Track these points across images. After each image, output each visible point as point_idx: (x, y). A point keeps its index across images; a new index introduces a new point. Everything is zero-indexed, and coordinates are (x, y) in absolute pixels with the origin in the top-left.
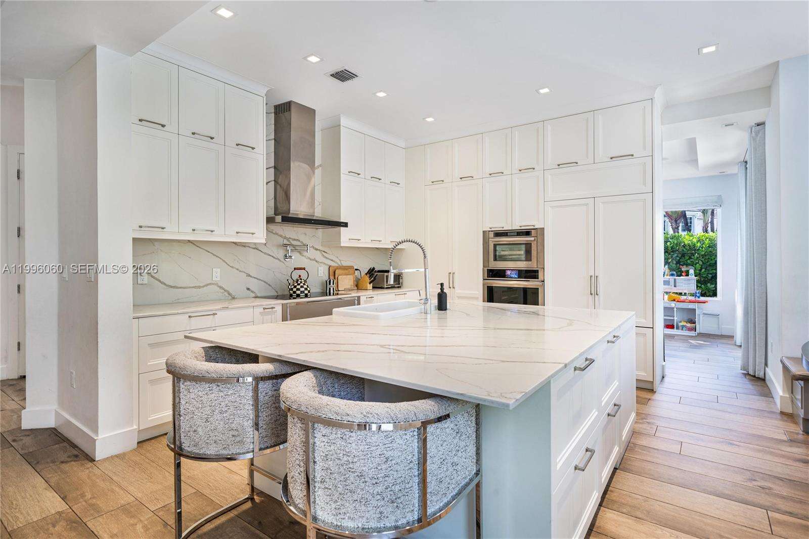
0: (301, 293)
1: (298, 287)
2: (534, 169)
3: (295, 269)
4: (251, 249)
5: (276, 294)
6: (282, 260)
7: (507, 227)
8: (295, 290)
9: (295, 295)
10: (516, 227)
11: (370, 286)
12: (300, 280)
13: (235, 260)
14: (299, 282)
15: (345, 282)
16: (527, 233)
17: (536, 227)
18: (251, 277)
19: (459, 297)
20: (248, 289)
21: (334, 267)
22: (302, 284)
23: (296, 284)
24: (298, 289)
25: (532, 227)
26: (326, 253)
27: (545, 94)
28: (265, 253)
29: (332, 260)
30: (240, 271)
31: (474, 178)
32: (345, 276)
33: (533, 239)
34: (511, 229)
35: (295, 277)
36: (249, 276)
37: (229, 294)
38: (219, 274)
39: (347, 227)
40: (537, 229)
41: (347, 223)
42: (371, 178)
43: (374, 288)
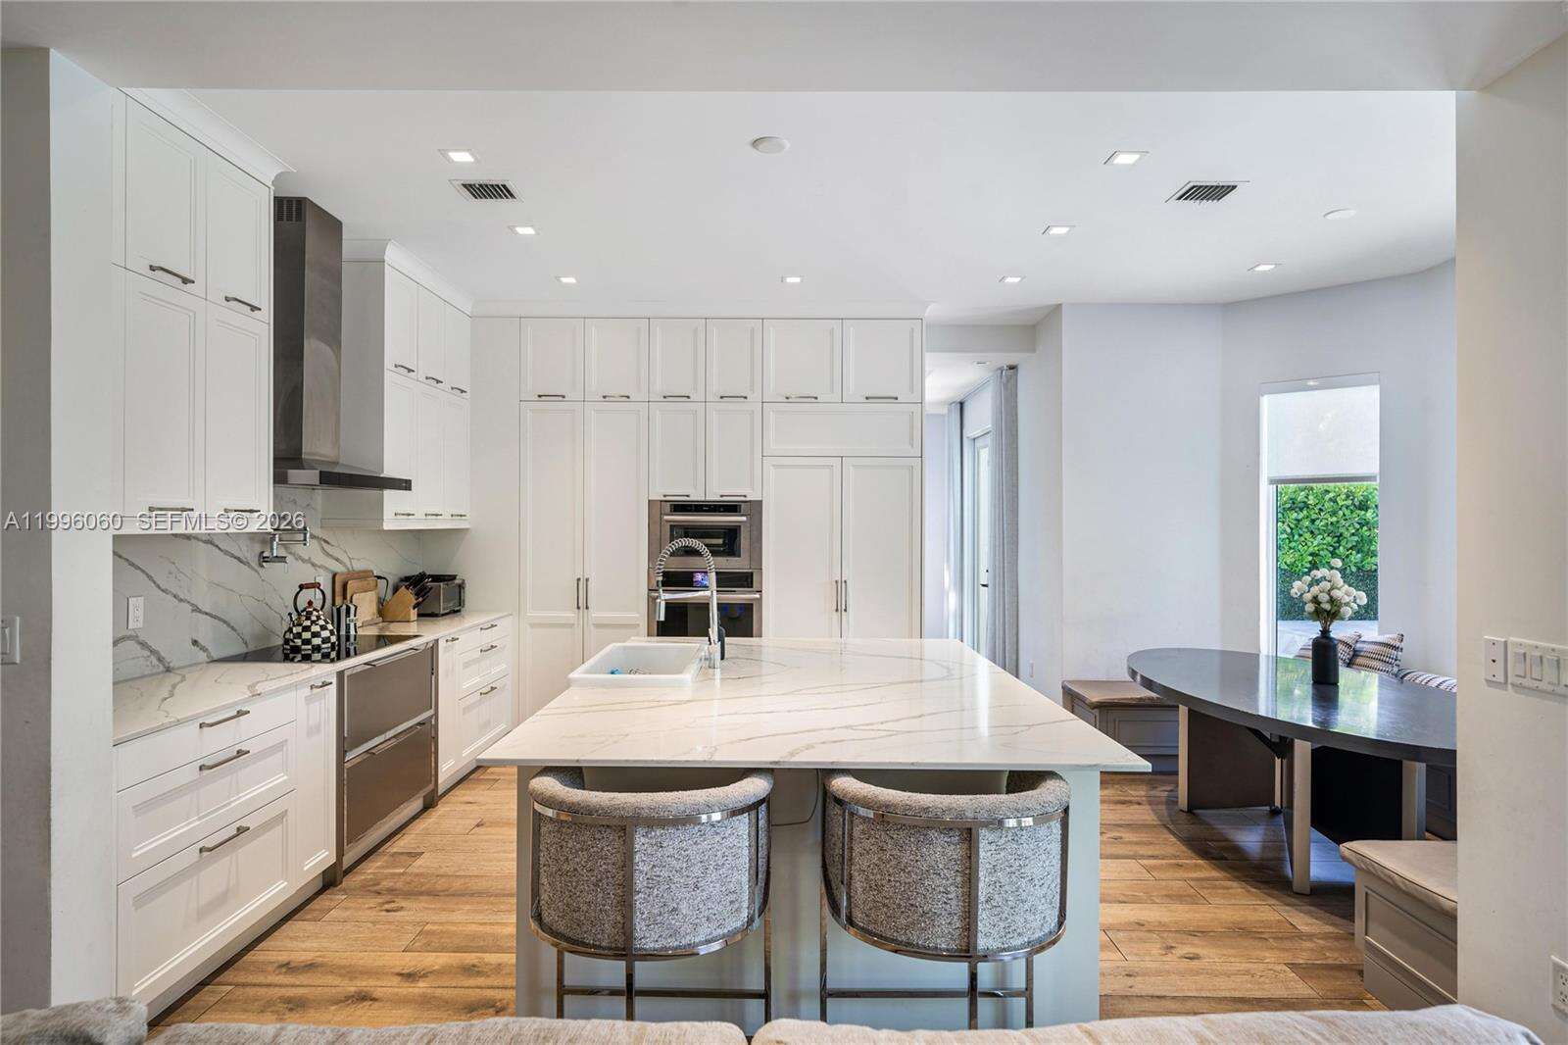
0: (323, 642)
1: (315, 628)
2: (746, 398)
3: (302, 587)
4: (200, 543)
5: (245, 650)
6: (253, 565)
7: (697, 496)
8: (306, 635)
9: (310, 647)
10: (713, 496)
11: (413, 614)
12: (315, 613)
13: (170, 573)
14: (314, 618)
15: (365, 606)
16: (732, 508)
17: (748, 499)
18: (200, 611)
19: (598, 626)
20: (195, 643)
21: (342, 574)
22: (322, 622)
23: (308, 623)
24: (315, 635)
25: (742, 499)
26: (328, 543)
27: (793, 285)
28: (226, 553)
29: (337, 560)
30: (181, 600)
31: (632, 399)
32: (363, 594)
33: (744, 518)
34: (703, 499)
35: (302, 604)
36: (196, 609)
37: (160, 659)
38: (140, 614)
39: (410, 490)
40: (750, 501)
41: (410, 481)
42: (427, 378)
43: (419, 615)
